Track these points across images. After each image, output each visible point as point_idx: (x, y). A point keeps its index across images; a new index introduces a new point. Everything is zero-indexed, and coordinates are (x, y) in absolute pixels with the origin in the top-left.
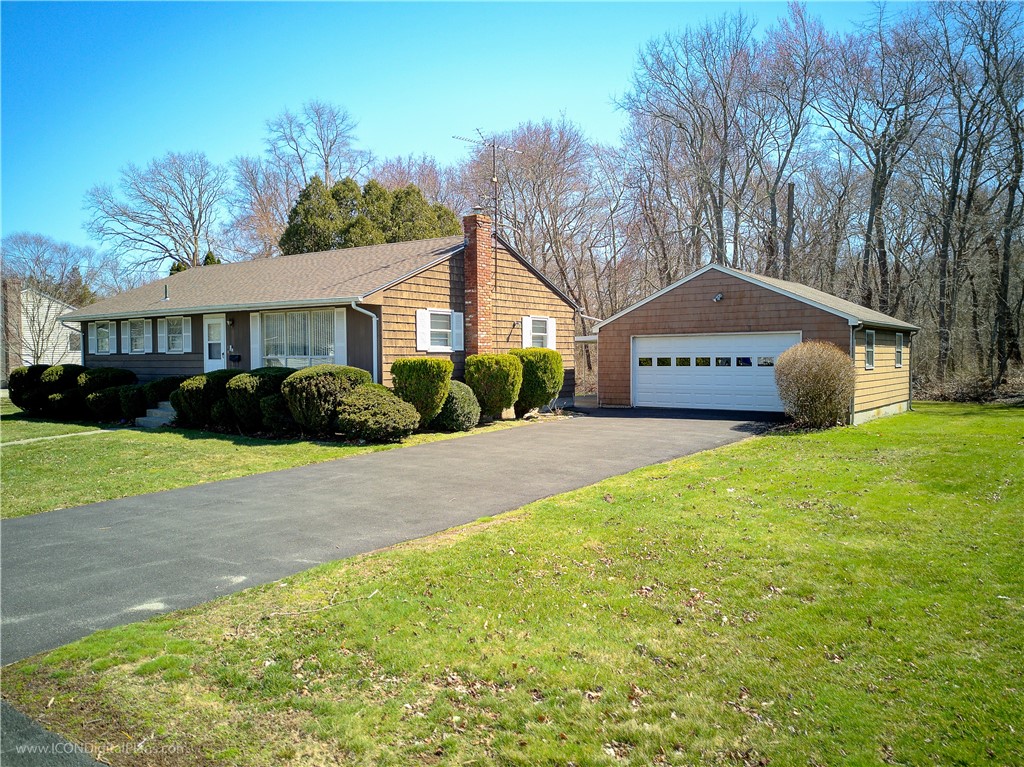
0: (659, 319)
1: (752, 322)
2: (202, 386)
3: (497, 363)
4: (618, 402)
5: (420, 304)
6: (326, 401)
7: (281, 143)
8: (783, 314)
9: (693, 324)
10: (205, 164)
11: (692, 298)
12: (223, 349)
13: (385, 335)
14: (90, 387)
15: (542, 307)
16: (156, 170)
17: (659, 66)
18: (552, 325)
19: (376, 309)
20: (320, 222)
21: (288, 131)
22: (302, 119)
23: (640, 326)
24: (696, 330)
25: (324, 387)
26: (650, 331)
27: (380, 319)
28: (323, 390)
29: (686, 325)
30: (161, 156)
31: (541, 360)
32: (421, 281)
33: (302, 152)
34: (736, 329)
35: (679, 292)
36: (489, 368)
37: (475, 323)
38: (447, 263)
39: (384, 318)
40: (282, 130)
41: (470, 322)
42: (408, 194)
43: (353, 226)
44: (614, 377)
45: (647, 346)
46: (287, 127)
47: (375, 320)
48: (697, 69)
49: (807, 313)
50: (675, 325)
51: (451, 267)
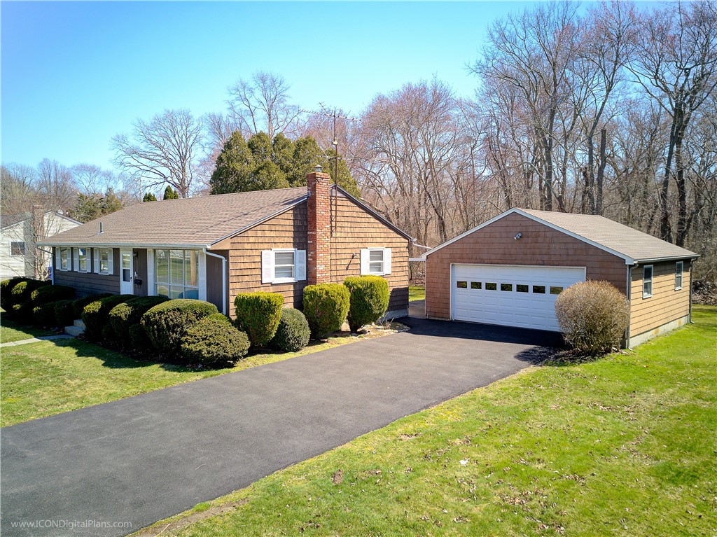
0: (473, 252)
1: (546, 258)
2: (97, 310)
3: (327, 293)
4: (441, 315)
5: (266, 246)
6: (173, 332)
7: (237, 103)
8: (571, 252)
9: (499, 257)
10: (189, 118)
11: (498, 235)
12: (131, 275)
13: (232, 273)
14: (38, 301)
15: (379, 240)
16: (158, 123)
17: (502, 38)
18: (388, 254)
19: (225, 253)
20: (238, 166)
21: (242, 93)
22: (252, 84)
23: (458, 256)
24: (501, 261)
25: (172, 320)
26: (465, 260)
27: (228, 260)
28: (171, 323)
29: (493, 257)
30: (161, 113)
31: (368, 288)
32: (267, 228)
33: (252, 108)
34: (533, 262)
35: (488, 230)
36: (320, 297)
37: (315, 259)
38: (292, 212)
39: (231, 260)
40: (238, 93)
41: (311, 257)
42: (306, 143)
44: (438, 295)
45: (463, 272)
46: (242, 91)
47: (224, 261)
48: (534, 42)
49: (591, 252)
50: (484, 257)
51: (295, 215)
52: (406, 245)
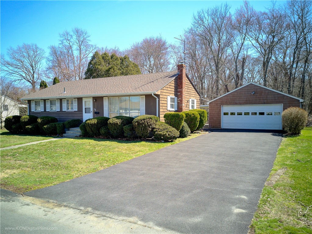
0: (232, 100)
1: (265, 101)
2: (96, 123)
3: (193, 114)
4: (216, 127)
5: (168, 94)
6: (150, 127)
7: (65, 41)
8: (277, 98)
9: (244, 101)
10: (37, 48)
11: (243, 93)
12: (92, 109)
13: (161, 105)
15: (193, 96)
17: (200, 19)
18: (195, 101)
19: (158, 96)
20: (99, 67)
21: (66, 37)
22: (72, 33)
23: (225, 102)
24: (245, 103)
26: (228, 104)
27: (159, 99)
28: (149, 124)
29: (241, 102)
31: (202, 113)
32: (168, 86)
35: (239, 91)
36: (191, 116)
37: (181, 101)
38: (174, 80)
39: (161, 99)
40: (64, 37)
41: (179, 100)
42: (125, 58)
43: (110, 68)
44: (215, 119)
45: (226, 109)
46: (66, 36)
47: (157, 100)
49: (285, 98)
50: (237, 102)
51: (175, 82)
52: (199, 98)
